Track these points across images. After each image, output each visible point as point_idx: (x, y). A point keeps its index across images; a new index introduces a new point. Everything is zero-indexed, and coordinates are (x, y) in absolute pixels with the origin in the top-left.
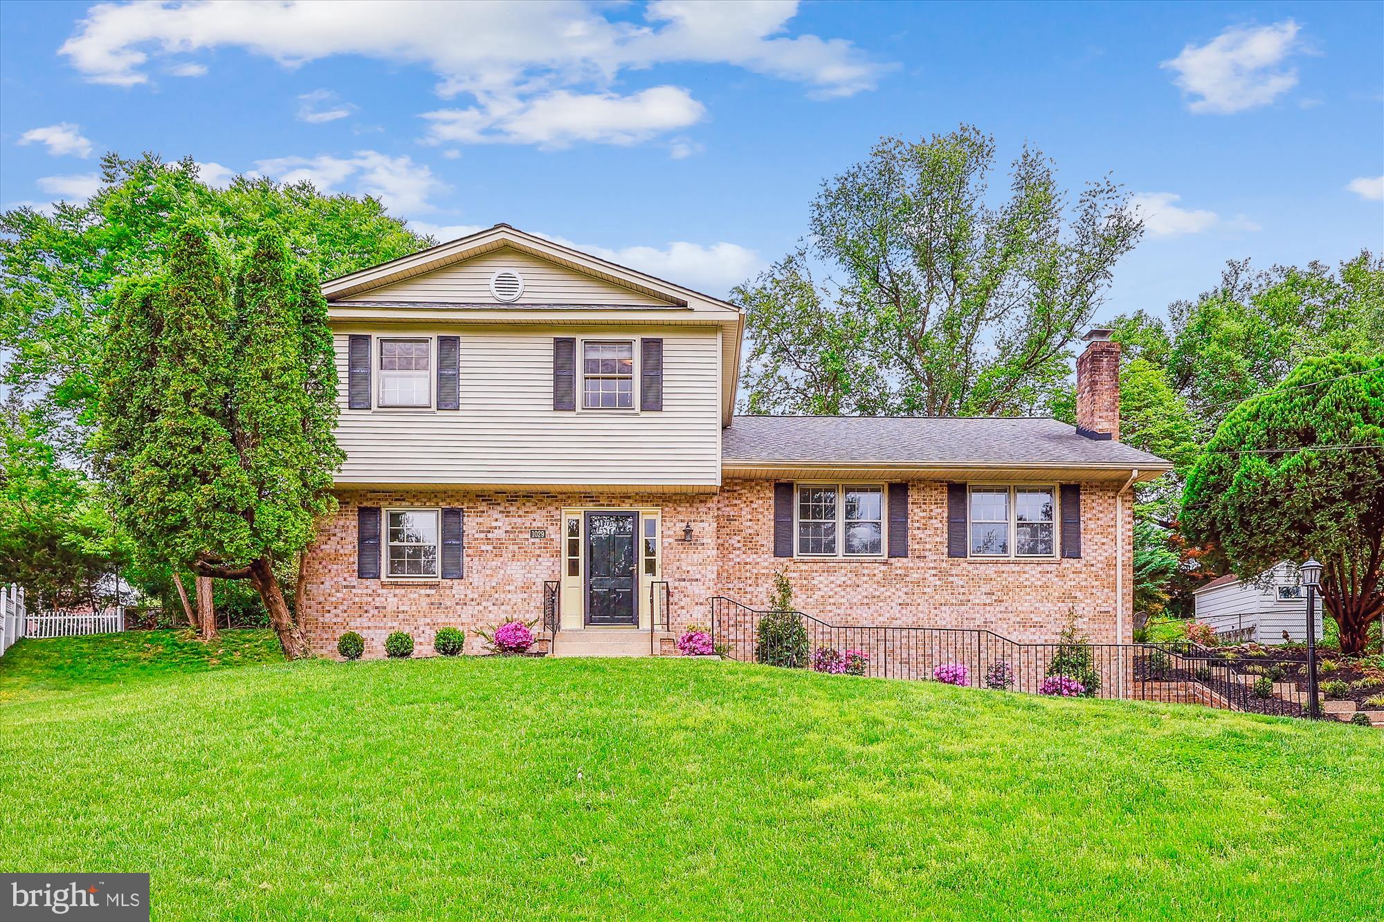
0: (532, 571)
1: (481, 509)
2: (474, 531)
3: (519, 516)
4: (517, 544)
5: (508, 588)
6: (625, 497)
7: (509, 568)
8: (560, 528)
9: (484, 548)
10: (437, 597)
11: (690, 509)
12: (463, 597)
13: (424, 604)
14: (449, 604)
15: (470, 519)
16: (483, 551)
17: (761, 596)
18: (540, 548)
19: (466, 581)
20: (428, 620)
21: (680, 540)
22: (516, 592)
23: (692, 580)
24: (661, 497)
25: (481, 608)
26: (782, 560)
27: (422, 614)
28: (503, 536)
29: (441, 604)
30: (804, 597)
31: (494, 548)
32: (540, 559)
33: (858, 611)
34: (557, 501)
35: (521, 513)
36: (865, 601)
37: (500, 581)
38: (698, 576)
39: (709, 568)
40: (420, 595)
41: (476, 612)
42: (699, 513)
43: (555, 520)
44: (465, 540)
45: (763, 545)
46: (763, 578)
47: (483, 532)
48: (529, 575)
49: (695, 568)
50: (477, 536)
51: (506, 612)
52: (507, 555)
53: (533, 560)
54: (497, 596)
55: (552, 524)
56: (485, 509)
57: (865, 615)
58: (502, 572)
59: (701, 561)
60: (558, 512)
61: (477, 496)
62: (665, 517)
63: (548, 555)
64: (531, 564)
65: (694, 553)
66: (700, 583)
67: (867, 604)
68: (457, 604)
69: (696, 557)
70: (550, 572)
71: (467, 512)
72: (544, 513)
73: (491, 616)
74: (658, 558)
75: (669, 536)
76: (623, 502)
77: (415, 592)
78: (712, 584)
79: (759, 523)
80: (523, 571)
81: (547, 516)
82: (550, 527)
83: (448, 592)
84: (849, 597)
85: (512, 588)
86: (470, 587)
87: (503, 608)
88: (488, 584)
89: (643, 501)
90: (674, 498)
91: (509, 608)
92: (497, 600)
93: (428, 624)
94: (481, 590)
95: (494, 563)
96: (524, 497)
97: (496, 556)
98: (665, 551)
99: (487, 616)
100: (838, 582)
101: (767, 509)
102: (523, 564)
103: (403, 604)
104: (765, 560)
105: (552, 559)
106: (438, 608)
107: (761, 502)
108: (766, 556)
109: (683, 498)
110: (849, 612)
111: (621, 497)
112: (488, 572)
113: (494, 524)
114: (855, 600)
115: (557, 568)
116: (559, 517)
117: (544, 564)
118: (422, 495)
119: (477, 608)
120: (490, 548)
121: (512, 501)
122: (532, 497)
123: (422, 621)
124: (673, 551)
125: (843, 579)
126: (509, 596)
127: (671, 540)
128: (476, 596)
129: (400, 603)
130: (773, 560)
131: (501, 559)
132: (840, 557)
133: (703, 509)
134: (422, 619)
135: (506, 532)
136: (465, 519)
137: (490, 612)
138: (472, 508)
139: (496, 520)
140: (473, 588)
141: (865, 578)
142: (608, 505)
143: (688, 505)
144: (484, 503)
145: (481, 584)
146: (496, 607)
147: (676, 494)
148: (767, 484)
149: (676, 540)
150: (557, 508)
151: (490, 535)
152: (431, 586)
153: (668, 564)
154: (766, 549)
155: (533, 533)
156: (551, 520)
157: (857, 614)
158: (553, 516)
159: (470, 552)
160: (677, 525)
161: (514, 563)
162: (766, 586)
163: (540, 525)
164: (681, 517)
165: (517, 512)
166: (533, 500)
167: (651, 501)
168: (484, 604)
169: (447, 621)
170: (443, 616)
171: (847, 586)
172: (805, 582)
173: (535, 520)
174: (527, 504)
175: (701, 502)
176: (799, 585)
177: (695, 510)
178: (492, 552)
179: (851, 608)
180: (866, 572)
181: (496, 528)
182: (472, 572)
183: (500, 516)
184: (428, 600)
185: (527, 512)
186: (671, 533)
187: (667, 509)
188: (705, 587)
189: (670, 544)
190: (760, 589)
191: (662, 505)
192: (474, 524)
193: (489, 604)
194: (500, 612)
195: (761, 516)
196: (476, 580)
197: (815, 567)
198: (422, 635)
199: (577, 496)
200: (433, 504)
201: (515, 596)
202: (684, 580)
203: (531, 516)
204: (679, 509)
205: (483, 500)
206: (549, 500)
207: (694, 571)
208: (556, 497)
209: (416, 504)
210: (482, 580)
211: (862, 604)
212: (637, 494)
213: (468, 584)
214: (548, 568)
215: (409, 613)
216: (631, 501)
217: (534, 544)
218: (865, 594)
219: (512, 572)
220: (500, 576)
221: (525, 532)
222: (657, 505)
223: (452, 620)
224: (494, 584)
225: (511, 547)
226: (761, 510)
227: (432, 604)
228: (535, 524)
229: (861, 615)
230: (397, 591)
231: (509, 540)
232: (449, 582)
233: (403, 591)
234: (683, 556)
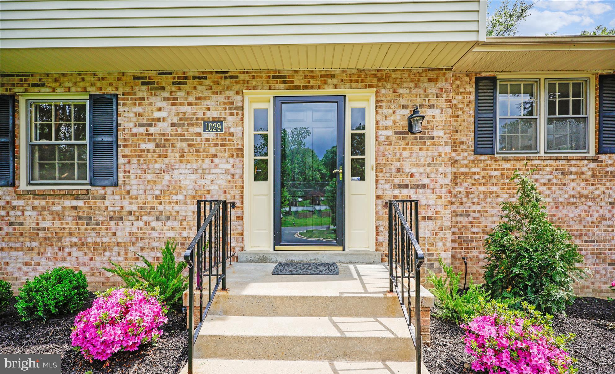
0: (206, 176)
1: (140, 95)
2: (131, 125)
3: (190, 104)
4: (187, 140)
5: (175, 198)
6: (327, 76)
7: (176, 172)
8: (242, 119)
9: (144, 146)
10: (86, 210)
11: (414, 91)
12: (118, 209)
13: (70, 219)
14: (100, 218)
15: (126, 109)
16: (143, 151)
17: (460, 196)
18: (216, 145)
19: (122, 189)
20: (75, 240)
21: (401, 133)
22: (185, 203)
23: (417, 186)
24: (375, 75)
25: (141, 224)
26: (483, 158)
27: (67, 231)
28: (169, 130)
29: (90, 218)
30: (506, 196)
31: (157, 146)
32: (216, 160)
33: (565, 212)
34: (237, 83)
35: (191, 99)
36: (572, 200)
37: (166, 189)
38: (426, 181)
39: (441, 170)
40: (64, 208)
41: (134, 229)
42: (427, 96)
43: (236, 108)
44: (121, 136)
45: (462, 143)
46: (462, 177)
47: (141, 125)
48: (202, 182)
49: (421, 170)
50: (134, 130)
51: (173, 228)
52: (174, 155)
53: (207, 161)
54: (161, 208)
55: (232, 114)
56: (145, 95)
57: (572, 215)
58: (167, 177)
59: (429, 160)
60: (239, 98)
61: (135, 78)
62: (381, 101)
63: (226, 154)
64: (205, 166)
65: (421, 149)
66: (429, 191)
67: (574, 204)
68: (111, 218)
69: (424, 156)
70: (229, 177)
71: (123, 99)
72: (221, 99)
73: (154, 234)
74: (370, 158)
75: (387, 128)
76: (325, 82)
77: (58, 204)
78: (444, 191)
79: (459, 119)
80: (194, 176)
81: (225, 104)
82: (230, 119)
83: (99, 203)
84: (554, 196)
85: (180, 197)
86: (127, 197)
87: (169, 223)
88: (149, 193)
89: (351, 81)
90: (393, 76)
91: (176, 224)
92: (161, 213)
93: (75, 244)
94: (141, 200)
95: (157, 166)
96: (194, 78)
97: (160, 156)
98: (381, 148)
99: (150, 234)
100: (543, 181)
101: (468, 105)
102: (195, 166)
103: (44, 219)
104: (465, 158)
105: (231, 160)
106: (87, 224)
107: (460, 97)
108: (466, 154)
109: (406, 75)
110: (554, 211)
111: (322, 76)
112: (150, 177)
113: (157, 115)
114: (561, 200)
115: (238, 172)
116: (240, 105)
117: (222, 166)
118: (66, 78)
119: (136, 223)
120: (151, 146)
121: (180, 83)
122: (205, 78)
123: (67, 240)
124: (391, 148)
125: (550, 177)
126: (177, 208)
127: (389, 133)
128: (135, 208)
129: (40, 218)
130: (472, 158)
131: (166, 161)
132: (542, 154)
133: (433, 90)
134: (68, 239)
135: (173, 125)
136: (121, 109)
137: (153, 228)
138: (129, 93)
139: (160, 109)
140: (131, 198)
141: (572, 177)
142: (305, 87)
143: (412, 85)
144: (144, 88)
145: (141, 192)
146: (160, 223)
147: (395, 71)
148: (467, 79)
149: (396, 133)
150: (237, 93)
151: (152, 130)
152: (78, 197)
153: (385, 165)
154: (465, 147)
155: (207, 126)
156: (230, 108)
157: (562, 214)
158: (232, 103)
159: (127, 151)
160: (398, 112)
161: (183, 165)
162: (465, 185)
163: (215, 114)
164: (402, 102)
165: (186, 99)
166: (206, 82)
167: (362, 81)
168: (145, 218)
169: (98, 240)
170: (93, 234)
171: (552, 185)
172: (507, 181)
173: (209, 109)
174: (199, 88)
175: (430, 80)
176: (500, 184)
177: (421, 91)
178: (154, 151)
179: (557, 208)
180: (573, 169)
181: (159, 120)
182: (129, 177)
183: (164, 104)
184: (74, 213)
185: (199, 98)
186: (389, 123)
187: (383, 91)
188: (435, 196)
189: (388, 138)
190: (459, 188)
191: (377, 86)
192: (132, 115)
193: (151, 219)
194: (166, 229)
195: (460, 113)
196: (134, 187)
197: (518, 165)
198: (68, 258)
199: (264, 75)
200: (79, 90)
201: (184, 208)
202: (406, 186)
203: (205, 103)
204: (401, 91)
205: (143, 84)
206: (228, 82)
207: (421, 174)
208: (237, 77)
209: (59, 90)
210: (143, 187)
211: (568, 204)
212: (344, 71)
213: (124, 193)
214: (227, 171)
215: (52, 230)
216: (335, 81)
217: (208, 140)
218: (572, 193)
219: (181, 177)
220: (165, 182)
221: (197, 125)
222: (370, 86)
223: (105, 240)
224: (157, 193)
225: (179, 145)
226: (460, 106)
227: (80, 218)
228: (209, 115)
229: (567, 215)
230: (36, 203)
231: (176, 135)
232: (101, 191)
233: (43, 203)
234: (405, 154)
